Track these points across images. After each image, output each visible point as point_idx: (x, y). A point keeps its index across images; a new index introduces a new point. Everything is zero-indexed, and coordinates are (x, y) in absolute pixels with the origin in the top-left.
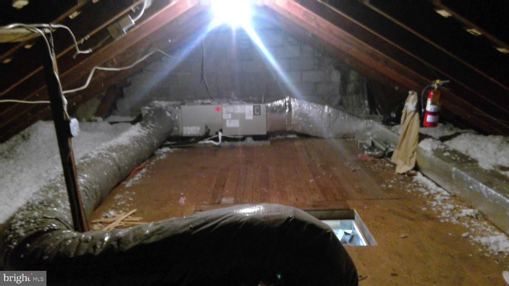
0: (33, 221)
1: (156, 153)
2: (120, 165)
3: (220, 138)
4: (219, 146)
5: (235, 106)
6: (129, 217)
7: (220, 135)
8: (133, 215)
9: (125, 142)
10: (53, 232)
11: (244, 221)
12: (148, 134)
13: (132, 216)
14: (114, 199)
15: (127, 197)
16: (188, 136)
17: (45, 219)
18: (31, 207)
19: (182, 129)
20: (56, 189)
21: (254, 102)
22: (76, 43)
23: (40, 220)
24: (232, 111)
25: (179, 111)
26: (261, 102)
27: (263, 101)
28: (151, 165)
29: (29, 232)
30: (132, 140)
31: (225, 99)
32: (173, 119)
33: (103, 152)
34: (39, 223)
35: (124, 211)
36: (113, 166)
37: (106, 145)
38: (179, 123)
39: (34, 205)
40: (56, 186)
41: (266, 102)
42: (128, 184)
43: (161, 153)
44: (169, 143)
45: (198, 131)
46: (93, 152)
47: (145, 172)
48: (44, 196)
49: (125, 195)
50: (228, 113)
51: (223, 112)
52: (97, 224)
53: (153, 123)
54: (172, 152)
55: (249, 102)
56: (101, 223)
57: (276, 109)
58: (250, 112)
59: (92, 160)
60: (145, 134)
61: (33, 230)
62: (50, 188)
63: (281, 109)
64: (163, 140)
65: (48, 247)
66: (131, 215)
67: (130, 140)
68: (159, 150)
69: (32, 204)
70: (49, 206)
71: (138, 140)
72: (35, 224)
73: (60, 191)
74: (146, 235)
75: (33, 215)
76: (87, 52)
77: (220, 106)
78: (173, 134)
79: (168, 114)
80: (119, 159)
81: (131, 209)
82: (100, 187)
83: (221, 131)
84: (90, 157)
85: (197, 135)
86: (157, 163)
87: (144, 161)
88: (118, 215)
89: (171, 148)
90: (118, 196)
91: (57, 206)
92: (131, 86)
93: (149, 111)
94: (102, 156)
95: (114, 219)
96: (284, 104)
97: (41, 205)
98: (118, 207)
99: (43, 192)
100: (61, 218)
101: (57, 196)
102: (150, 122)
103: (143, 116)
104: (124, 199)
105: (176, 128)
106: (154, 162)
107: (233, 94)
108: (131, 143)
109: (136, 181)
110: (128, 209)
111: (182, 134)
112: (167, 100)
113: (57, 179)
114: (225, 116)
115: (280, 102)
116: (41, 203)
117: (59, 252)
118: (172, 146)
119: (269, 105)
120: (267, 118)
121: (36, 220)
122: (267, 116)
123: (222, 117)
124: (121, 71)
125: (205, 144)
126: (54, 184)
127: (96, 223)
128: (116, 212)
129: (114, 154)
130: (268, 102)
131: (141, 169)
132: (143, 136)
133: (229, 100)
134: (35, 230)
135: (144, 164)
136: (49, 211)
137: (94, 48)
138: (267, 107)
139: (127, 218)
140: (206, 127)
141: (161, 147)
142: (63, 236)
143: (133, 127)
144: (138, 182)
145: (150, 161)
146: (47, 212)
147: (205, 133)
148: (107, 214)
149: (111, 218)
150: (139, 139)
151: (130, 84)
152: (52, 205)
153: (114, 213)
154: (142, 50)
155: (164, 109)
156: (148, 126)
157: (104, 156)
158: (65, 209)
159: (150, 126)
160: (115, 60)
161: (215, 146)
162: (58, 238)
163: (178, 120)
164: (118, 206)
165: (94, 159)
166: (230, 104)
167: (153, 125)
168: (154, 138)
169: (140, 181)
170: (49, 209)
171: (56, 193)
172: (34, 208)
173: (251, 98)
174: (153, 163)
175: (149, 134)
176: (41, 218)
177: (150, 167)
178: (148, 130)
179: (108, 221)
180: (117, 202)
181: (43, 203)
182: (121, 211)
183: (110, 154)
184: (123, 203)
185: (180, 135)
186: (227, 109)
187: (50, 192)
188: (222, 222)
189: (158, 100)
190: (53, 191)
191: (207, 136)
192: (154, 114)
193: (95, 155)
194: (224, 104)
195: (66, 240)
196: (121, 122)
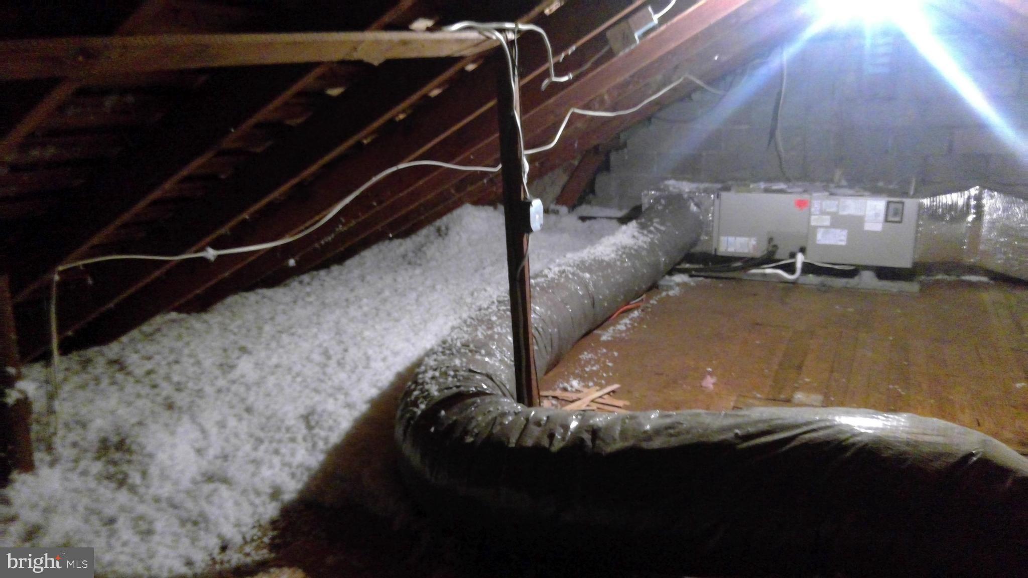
0: (452, 373)
1: (662, 282)
2: (595, 297)
3: (799, 265)
4: (794, 283)
5: (842, 199)
6: (606, 397)
7: (800, 259)
8: (612, 394)
9: (608, 255)
10: (484, 397)
11: (860, 442)
12: (650, 243)
13: (611, 396)
14: (580, 359)
15: (603, 359)
16: (731, 255)
17: (472, 374)
18: (450, 349)
19: (718, 241)
20: (490, 325)
21: (890, 193)
22: (552, 61)
23: (462, 373)
24: (834, 209)
25: (717, 202)
26: (905, 194)
27: (912, 193)
28: (649, 305)
29: (446, 391)
30: (620, 253)
31: (818, 184)
32: (701, 218)
33: (568, 270)
34: (461, 378)
35: (596, 384)
36: (582, 297)
37: (573, 257)
38: (713, 227)
39: (455, 347)
40: (490, 320)
41: (918, 194)
42: (606, 336)
43: (672, 284)
44: (687, 266)
45: (751, 247)
46: (552, 267)
47: (638, 317)
48: (470, 334)
49: (599, 355)
50: (823, 213)
51: (813, 210)
52: (548, 399)
53: (662, 224)
54: (692, 284)
55: (876, 192)
56: (555, 397)
57: (943, 211)
58: (877, 215)
59: (549, 281)
60: (645, 242)
61: (451, 388)
62: (481, 321)
63: (956, 214)
64: (678, 259)
65: (474, 424)
66: (608, 393)
67: (616, 252)
68: (667, 277)
69: (450, 345)
70: (477, 352)
71: (631, 254)
72: (456, 379)
73: (496, 330)
74: (645, 432)
75: (453, 364)
76: (565, 79)
77: (805, 197)
78: (698, 249)
79: (693, 208)
80: (595, 285)
81: (608, 383)
82: (559, 332)
83: (803, 250)
84: (546, 276)
85: (749, 256)
86: (661, 302)
87: (638, 295)
88: (585, 390)
89: (691, 276)
90: (586, 356)
91: (490, 354)
92: (626, 150)
93: (657, 200)
94: (567, 277)
95: (579, 395)
96: (965, 200)
97: (466, 349)
98: (586, 375)
99: (468, 326)
100: (496, 376)
101: (491, 338)
102: (656, 220)
103: (643, 209)
104: (597, 362)
105: (704, 237)
106: (656, 300)
107: (838, 174)
108: (618, 257)
109: (621, 332)
110: (603, 382)
111: (716, 250)
112: (691, 180)
113: (491, 309)
114: (814, 221)
115: (955, 198)
116: (465, 345)
117: (491, 434)
118: (693, 273)
119: (926, 202)
120: (917, 232)
121: (457, 373)
122: (918, 226)
123: (809, 222)
124: (614, 118)
125: (765, 275)
126: (486, 315)
127: (547, 397)
128: (582, 384)
129: (587, 275)
130: (925, 197)
131: (630, 310)
132: (640, 247)
133: (829, 186)
134: (455, 390)
135: (636, 302)
136: (478, 360)
137: (578, 72)
138: (921, 206)
139: (601, 397)
140: (771, 240)
141: (671, 273)
142: (500, 408)
143: (624, 227)
144: (624, 335)
145: (650, 298)
146: (475, 362)
147: (765, 252)
148: (566, 385)
149: (572, 392)
150: (633, 251)
151: (625, 145)
152: (483, 352)
153: (579, 384)
154: (659, 77)
155: (686, 196)
156: (652, 228)
157: (570, 276)
158: (501, 361)
159: (656, 228)
160: (606, 97)
161: (787, 282)
162: (491, 409)
163: (712, 221)
164: (587, 372)
165: (553, 279)
166: (832, 194)
167: (663, 228)
168: (660, 254)
169: (628, 333)
170: (478, 357)
171: (489, 332)
172: (454, 351)
173: (881, 184)
174: (653, 302)
175: (652, 244)
176: (465, 371)
177: (647, 307)
178: (652, 236)
179: (568, 397)
180: (585, 366)
181: (468, 346)
182: (591, 384)
183: (581, 274)
184: (594, 368)
185: (713, 253)
186: (821, 204)
187: (479, 328)
188: (807, 436)
189: (677, 179)
190: (484, 327)
191: (769, 259)
192: (665, 207)
193: (555, 274)
194: (815, 195)
195: (504, 415)
196: (601, 218)
